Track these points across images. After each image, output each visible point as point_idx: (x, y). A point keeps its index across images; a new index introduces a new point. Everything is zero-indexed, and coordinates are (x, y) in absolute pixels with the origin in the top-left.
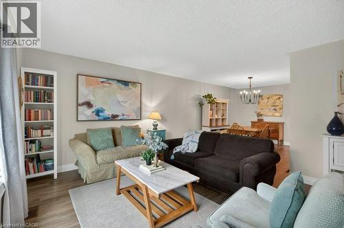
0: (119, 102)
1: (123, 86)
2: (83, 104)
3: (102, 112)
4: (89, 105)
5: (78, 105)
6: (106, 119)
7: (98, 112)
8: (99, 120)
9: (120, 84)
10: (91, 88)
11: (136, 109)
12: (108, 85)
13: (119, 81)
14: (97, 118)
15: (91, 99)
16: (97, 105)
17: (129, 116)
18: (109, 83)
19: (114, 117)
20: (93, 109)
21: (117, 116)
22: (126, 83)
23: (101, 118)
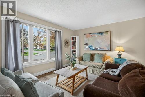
0: (98, 42)
1: (100, 35)
2: (85, 44)
3: (91, 47)
4: (87, 44)
5: (84, 45)
6: (93, 50)
7: (90, 47)
8: (90, 50)
9: (99, 34)
10: (88, 38)
11: (107, 45)
12: (93, 36)
13: (98, 33)
14: (90, 49)
15: (88, 42)
16: (90, 45)
17: (103, 49)
18: (94, 35)
19: (96, 49)
20: (89, 46)
21: (97, 49)
22: (101, 33)
23: (91, 49)
